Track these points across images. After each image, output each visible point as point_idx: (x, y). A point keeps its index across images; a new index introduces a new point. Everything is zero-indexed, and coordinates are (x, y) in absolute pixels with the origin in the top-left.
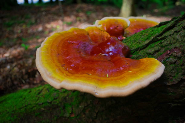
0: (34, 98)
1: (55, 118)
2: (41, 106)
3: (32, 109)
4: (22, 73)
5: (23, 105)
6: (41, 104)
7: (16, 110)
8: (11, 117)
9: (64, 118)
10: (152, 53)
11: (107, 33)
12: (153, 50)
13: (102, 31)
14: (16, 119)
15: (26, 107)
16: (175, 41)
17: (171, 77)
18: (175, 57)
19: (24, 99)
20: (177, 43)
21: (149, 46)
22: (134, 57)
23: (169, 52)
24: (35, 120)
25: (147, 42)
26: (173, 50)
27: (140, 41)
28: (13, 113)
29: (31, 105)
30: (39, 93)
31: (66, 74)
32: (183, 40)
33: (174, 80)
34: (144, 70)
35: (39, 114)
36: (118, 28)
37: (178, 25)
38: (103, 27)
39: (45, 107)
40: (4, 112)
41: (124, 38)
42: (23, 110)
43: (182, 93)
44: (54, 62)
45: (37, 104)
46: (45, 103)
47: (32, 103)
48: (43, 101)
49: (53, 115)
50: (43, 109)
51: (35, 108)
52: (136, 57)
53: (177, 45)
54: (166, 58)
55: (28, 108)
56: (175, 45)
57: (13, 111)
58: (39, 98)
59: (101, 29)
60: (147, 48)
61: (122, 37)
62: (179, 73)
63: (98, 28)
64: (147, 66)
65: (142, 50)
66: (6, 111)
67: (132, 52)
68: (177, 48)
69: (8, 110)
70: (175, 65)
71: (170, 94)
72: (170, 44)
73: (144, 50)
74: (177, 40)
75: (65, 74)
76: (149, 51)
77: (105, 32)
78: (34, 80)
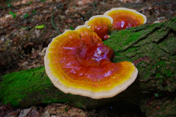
0: (38, 80)
1: (57, 95)
2: (45, 86)
3: (38, 88)
4: (19, 49)
5: (30, 85)
6: (45, 85)
7: (25, 90)
8: (22, 95)
9: (64, 95)
10: (130, 57)
11: (95, 33)
12: (130, 55)
13: (90, 31)
14: (26, 96)
15: (33, 88)
16: (146, 51)
17: (142, 76)
18: (145, 63)
19: (30, 81)
20: (147, 53)
21: (128, 50)
22: (117, 58)
23: (141, 59)
24: (41, 97)
25: (126, 47)
26: (144, 58)
27: (121, 44)
28: (23, 91)
29: (37, 86)
30: (42, 76)
31: (70, 80)
32: (151, 52)
33: (144, 79)
34: (123, 75)
35: (44, 92)
36: (104, 28)
37: (148, 37)
38: (91, 28)
39: (48, 87)
40: (14, 91)
41: (108, 37)
42: (30, 90)
43: (150, 86)
44: (59, 70)
45: (42, 85)
46: (48, 84)
47: (37, 84)
48: (46, 83)
49: (55, 93)
50: (47, 89)
51: (41, 88)
52: (118, 58)
53: (147, 54)
54: (139, 62)
55: (35, 88)
56: (146, 54)
57: (22, 90)
58: (42, 80)
59: (90, 30)
60: (127, 52)
61: (107, 36)
62: (148, 74)
63: (87, 29)
64: (126, 71)
65: (123, 53)
66: (16, 90)
67: (115, 53)
68: (147, 57)
69: (18, 89)
70: (145, 69)
71: (142, 86)
72: (142, 53)
73: (124, 53)
74: (147, 51)
75: (68, 80)
76: (128, 55)
77: (93, 32)
78: (31, 56)
